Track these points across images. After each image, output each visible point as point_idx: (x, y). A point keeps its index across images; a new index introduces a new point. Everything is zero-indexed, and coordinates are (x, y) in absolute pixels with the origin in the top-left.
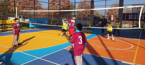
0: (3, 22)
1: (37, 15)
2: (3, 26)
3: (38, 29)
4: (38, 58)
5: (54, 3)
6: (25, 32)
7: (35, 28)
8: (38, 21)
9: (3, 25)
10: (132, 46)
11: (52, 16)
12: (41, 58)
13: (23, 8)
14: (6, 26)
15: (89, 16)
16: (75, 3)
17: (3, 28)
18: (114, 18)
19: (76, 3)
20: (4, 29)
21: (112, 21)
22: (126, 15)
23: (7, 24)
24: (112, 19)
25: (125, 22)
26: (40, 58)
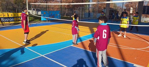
0: (15, 15)
1: (49, 8)
2: (15, 19)
3: (50, 22)
6: (36, 25)
7: (47, 21)
8: (50, 14)
11: (65, 8)
12: (45, 56)
14: (18, 19)
15: (105, 8)
17: (14, 21)
18: (133, 11)
20: (16, 22)
21: (131, 14)
22: (147, 8)
23: (19, 17)
24: (131, 12)
25: (147, 16)
26: (43, 56)
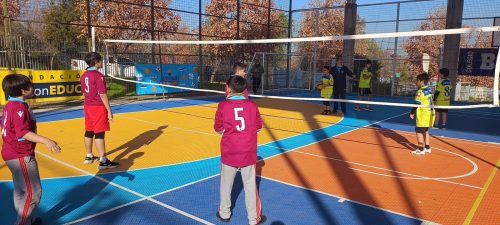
0: (52, 77)
1: (160, 54)
2: (52, 90)
4: (145, 198)
5: (221, 12)
6: (119, 109)
9: (51, 87)
10: (476, 169)
11: (213, 55)
12: (154, 198)
13: (121, 29)
14: (61, 89)
16: (290, 12)
17: (50, 96)
18: (430, 66)
19: (294, 14)
20: (53, 99)
22: (471, 55)
23: (65, 84)
24: (425, 68)
25: (476, 81)
26: (149, 198)
